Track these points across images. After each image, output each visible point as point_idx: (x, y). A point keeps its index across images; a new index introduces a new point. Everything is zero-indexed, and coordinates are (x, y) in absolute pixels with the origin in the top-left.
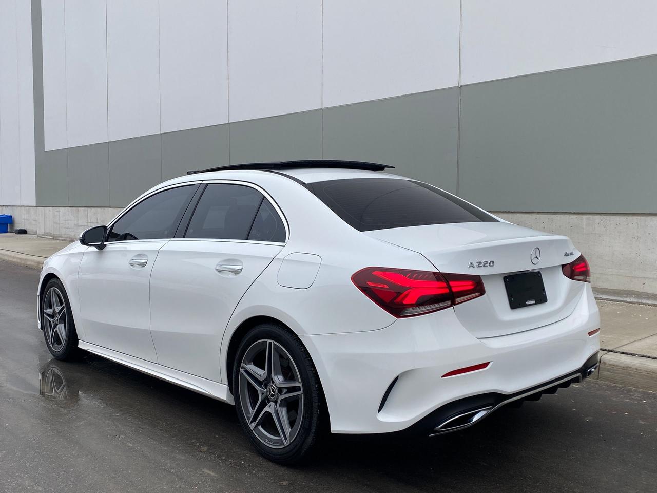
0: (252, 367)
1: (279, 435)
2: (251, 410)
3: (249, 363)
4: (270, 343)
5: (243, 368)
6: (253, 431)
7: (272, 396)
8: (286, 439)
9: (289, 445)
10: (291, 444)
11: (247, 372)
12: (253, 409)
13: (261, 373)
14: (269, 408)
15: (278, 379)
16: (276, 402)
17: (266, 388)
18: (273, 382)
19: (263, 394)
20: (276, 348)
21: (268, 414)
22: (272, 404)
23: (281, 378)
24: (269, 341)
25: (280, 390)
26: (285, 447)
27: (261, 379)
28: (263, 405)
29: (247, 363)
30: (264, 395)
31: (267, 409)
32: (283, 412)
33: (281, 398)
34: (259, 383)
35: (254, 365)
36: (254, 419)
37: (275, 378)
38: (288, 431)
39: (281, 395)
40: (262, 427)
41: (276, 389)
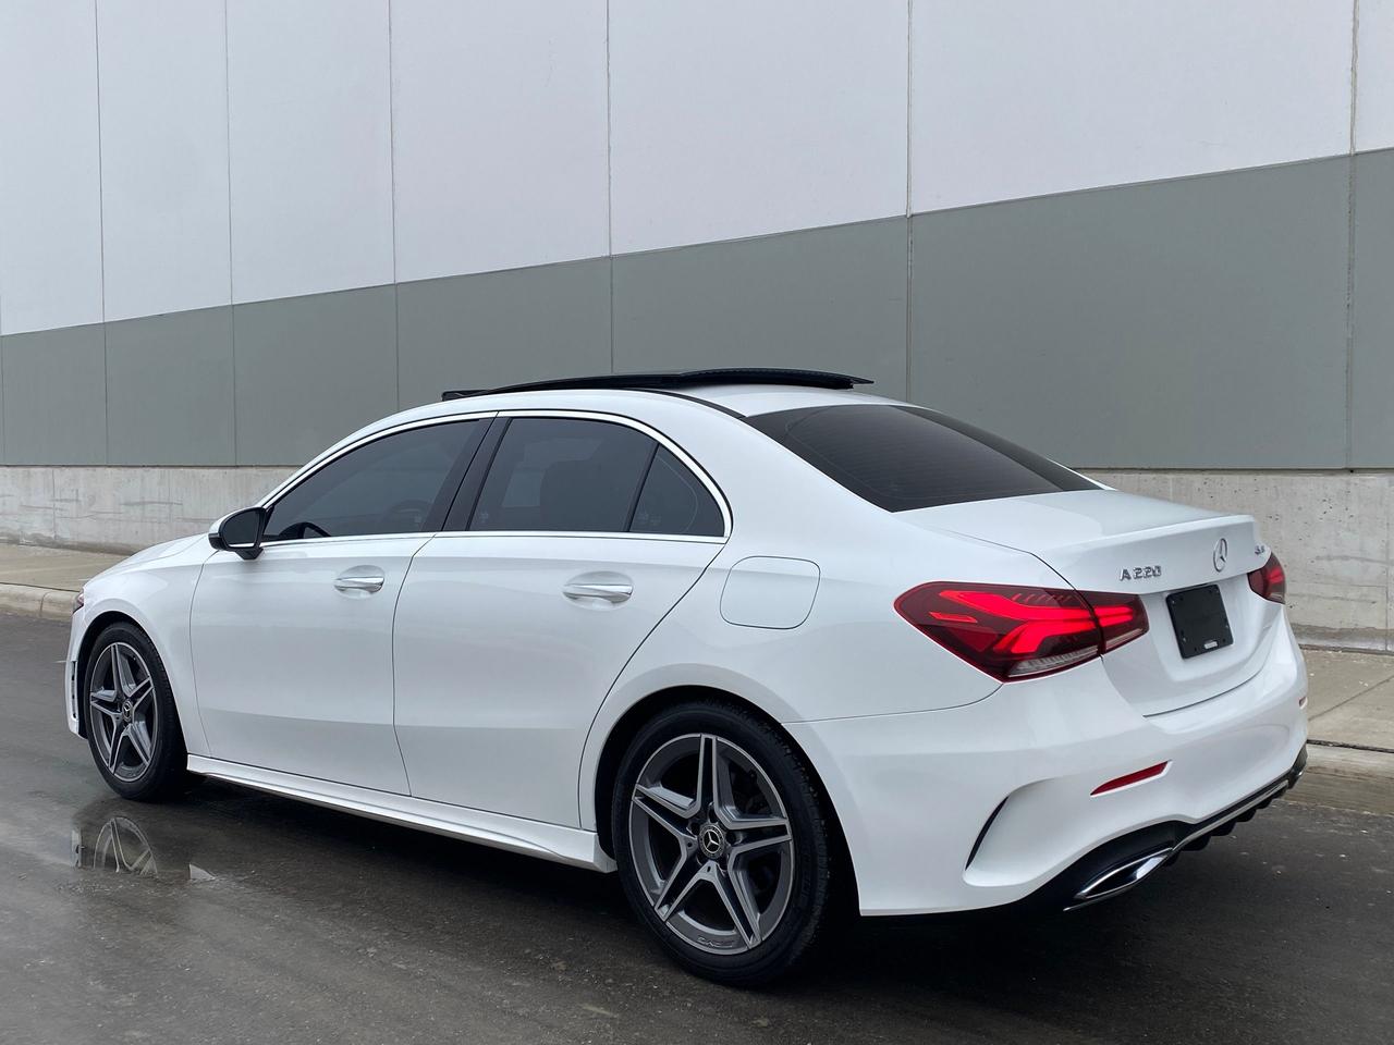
0: (660, 793)
1: (732, 927)
2: (660, 880)
3: (654, 783)
4: (708, 743)
5: (639, 794)
6: (668, 924)
7: (713, 848)
8: (750, 932)
9: (753, 949)
10: (762, 943)
11: (648, 800)
12: (665, 878)
13: (683, 804)
14: (708, 873)
15: (728, 815)
16: (722, 862)
17: (696, 831)
18: (714, 819)
19: (690, 845)
20: (724, 751)
21: (704, 886)
22: (713, 864)
23: (730, 808)
24: (704, 736)
25: (731, 836)
26: (749, 950)
27: (685, 815)
28: (690, 868)
29: (648, 783)
30: (693, 848)
31: (701, 875)
32: (739, 881)
33: (736, 851)
34: (680, 822)
35: (664, 787)
36: (668, 900)
37: (719, 812)
38: (754, 918)
39: (734, 846)
40: (686, 913)
41: (721, 834)
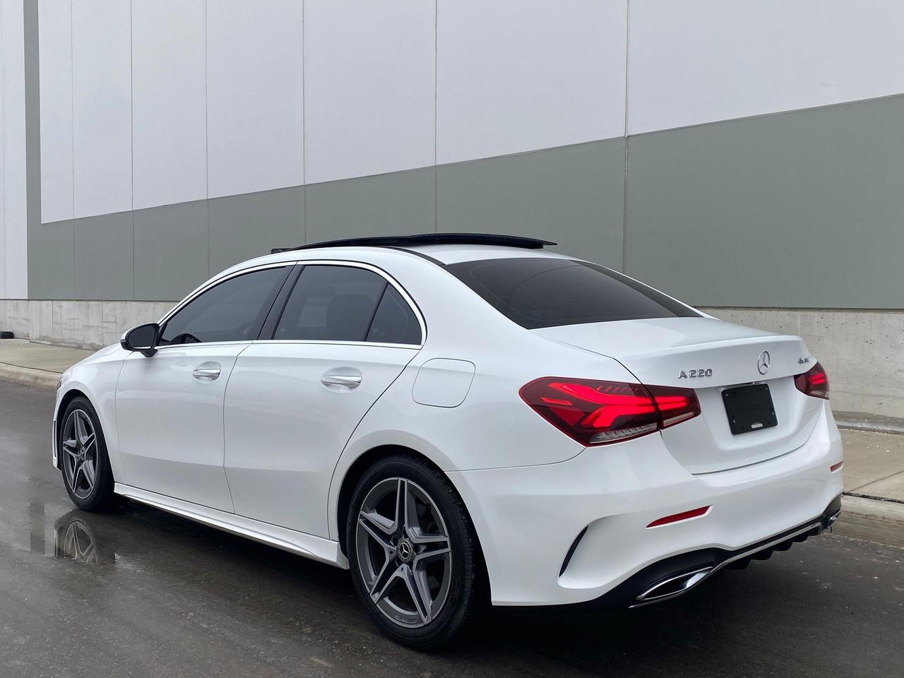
0: (375, 517)
1: (415, 609)
2: (373, 576)
3: (371, 510)
4: (403, 483)
5: (362, 517)
6: (377, 605)
7: (405, 555)
8: (425, 614)
9: (428, 624)
10: (433, 621)
11: (368, 522)
12: (377, 573)
13: (388, 524)
14: (401, 573)
15: (414, 533)
16: (410, 564)
17: (396, 544)
18: (406, 536)
19: (391, 553)
20: (412, 489)
21: (399, 581)
22: (405, 566)
23: (417, 530)
24: (400, 479)
25: (416, 547)
26: (424, 626)
27: (389, 532)
28: (392, 568)
29: (368, 510)
30: (393, 555)
31: (397, 573)
32: (421, 577)
33: (418, 558)
34: (386, 537)
35: (378, 513)
36: (378, 589)
37: (409, 531)
38: (428, 603)
39: (417, 554)
40: (389, 599)
41: (410, 546)
